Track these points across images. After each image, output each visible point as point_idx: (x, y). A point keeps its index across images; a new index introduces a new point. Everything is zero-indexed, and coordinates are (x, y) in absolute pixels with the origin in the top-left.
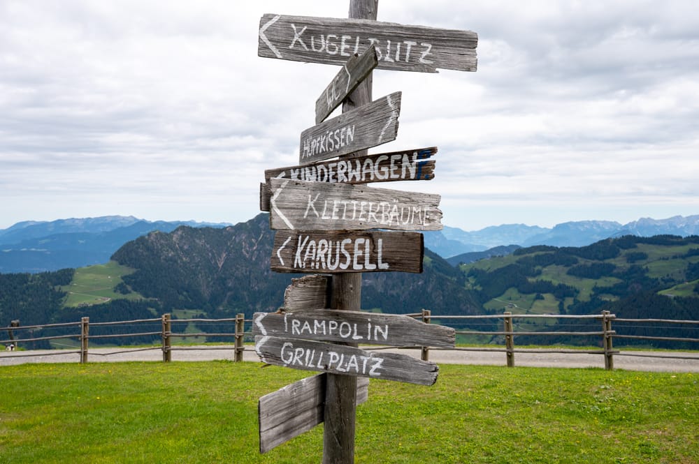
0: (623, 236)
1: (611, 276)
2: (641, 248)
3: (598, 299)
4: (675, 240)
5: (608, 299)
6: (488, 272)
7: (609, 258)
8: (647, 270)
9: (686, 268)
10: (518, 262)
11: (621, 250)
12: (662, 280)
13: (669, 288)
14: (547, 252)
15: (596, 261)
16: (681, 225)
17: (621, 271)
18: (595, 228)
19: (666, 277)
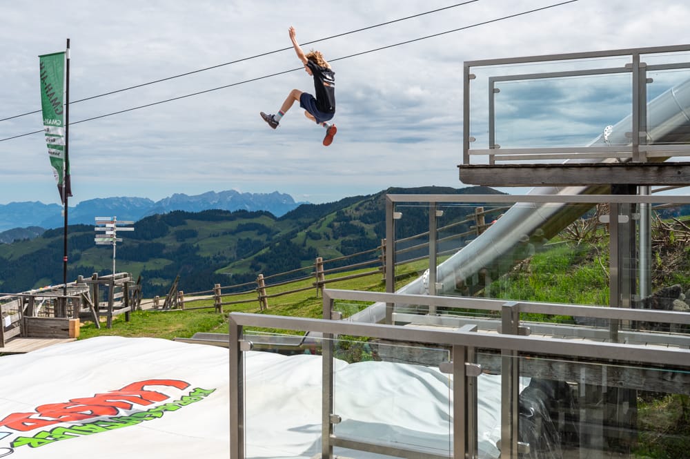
0: (171, 212)
1: (161, 257)
2: (192, 224)
3: (148, 284)
4: (224, 215)
5: (159, 284)
6: (10, 260)
7: (157, 237)
8: (198, 248)
9: (237, 245)
10: (50, 246)
11: (170, 227)
12: (214, 259)
13: (225, 266)
14: (86, 233)
15: (143, 241)
16: (214, 202)
17: (171, 251)
18: (124, 205)
19: (217, 256)
